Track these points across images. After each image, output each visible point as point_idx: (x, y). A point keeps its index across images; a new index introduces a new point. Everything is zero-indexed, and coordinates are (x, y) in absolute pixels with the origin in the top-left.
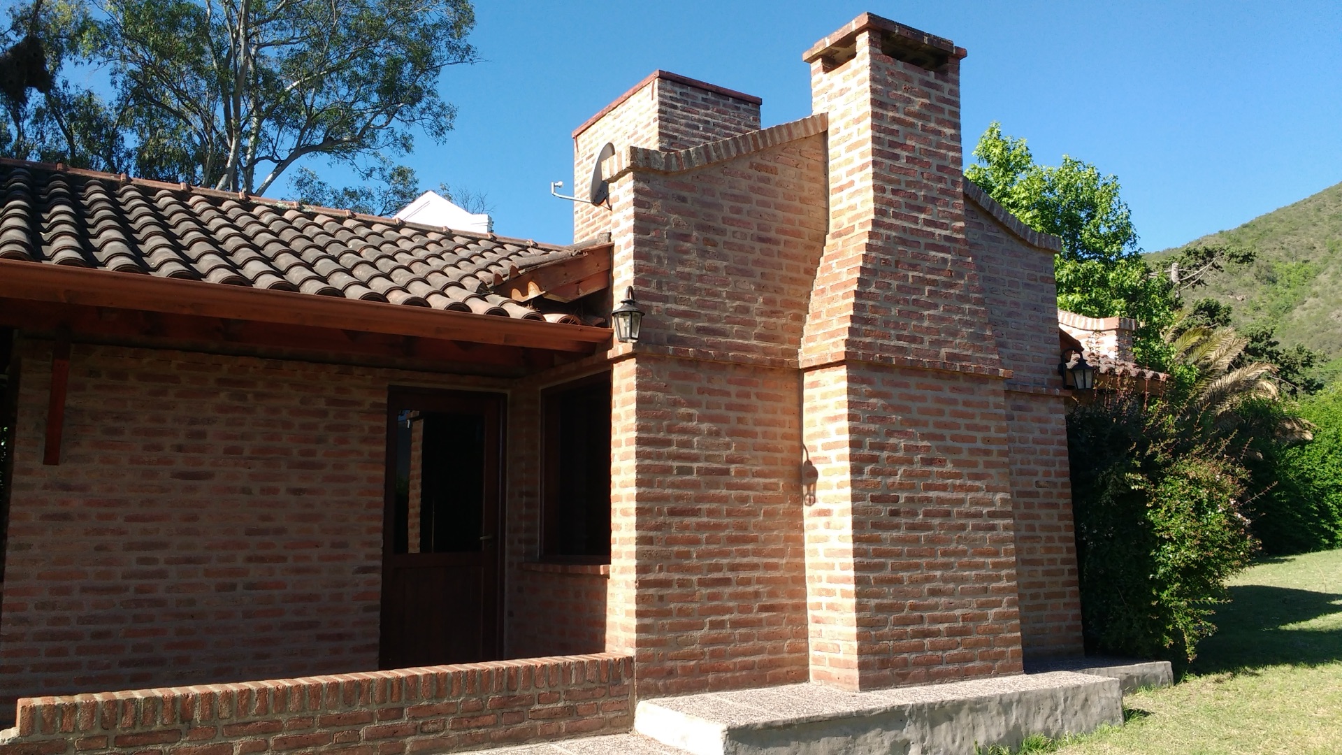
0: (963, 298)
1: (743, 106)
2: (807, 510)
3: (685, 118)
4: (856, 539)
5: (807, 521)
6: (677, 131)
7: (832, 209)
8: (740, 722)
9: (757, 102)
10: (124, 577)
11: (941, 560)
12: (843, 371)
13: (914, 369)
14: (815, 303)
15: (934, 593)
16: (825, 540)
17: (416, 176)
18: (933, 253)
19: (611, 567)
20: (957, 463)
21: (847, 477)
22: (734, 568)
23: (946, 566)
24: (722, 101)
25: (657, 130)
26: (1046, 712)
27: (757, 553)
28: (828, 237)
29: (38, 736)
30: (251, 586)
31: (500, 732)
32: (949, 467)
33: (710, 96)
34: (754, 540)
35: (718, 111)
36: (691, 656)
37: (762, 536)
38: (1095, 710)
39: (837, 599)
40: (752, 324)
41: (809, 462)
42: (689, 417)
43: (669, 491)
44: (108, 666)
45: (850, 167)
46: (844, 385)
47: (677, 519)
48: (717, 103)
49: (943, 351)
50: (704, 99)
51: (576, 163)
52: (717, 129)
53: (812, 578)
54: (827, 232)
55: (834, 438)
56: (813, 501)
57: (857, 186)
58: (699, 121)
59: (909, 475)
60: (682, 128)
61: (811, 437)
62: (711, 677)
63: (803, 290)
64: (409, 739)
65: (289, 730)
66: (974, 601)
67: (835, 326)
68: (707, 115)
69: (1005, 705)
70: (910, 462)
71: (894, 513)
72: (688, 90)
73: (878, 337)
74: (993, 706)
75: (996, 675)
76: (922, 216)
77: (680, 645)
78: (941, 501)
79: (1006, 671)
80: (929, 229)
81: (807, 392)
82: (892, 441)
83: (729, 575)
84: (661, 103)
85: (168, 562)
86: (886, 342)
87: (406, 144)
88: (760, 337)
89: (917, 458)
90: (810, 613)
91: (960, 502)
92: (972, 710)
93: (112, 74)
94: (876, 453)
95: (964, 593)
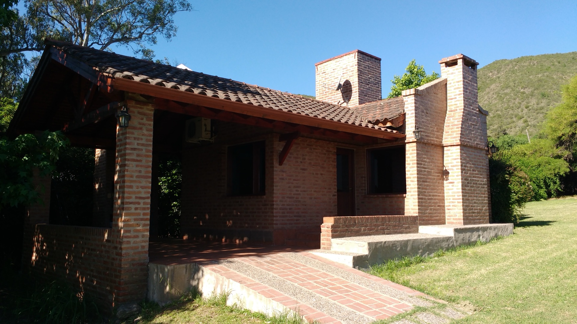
0: (478, 129)
1: (377, 61)
2: (445, 182)
3: (364, 65)
4: (462, 189)
5: (445, 185)
6: (362, 69)
7: (448, 104)
8: (456, 228)
9: (380, 60)
10: (294, 195)
11: (476, 195)
12: (459, 147)
13: (471, 147)
14: (445, 129)
15: (475, 203)
16: (452, 189)
17: (154, 54)
18: (473, 117)
19: (406, 195)
20: (478, 171)
21: (460, 174)
22: (433, 196)
23: (476, 197)
24: (372, 59)
25: (357, 69)
26: (501, 231)
27: (436, 192)
28: (447, 111)
29: (336, 224)
30: (315, 198)
31: (398, 231)
32: (477, 172)
33: (369, 58)
34: (436, 189)
35: (371, 63)
36: (427, 216)
37: (438, 188)
38: (509, 231)
39: (456, 204)
40: (434, 134)
41: (446, 170)
42: (425, 158)
43: (422, 176)
44: (292, 217)
45: (455, 94)
46: (459, 151)
47: (424, 183)
48: (370, 60)
49: (475, 142)
50: (368, 59)
51: (316, 74)
52: (371, 68)
53: (447, 199)
54: (447, 110)
55: (455, 164)
56: (447, 180)
57: (458, 99)
58: (367, 66)
59: (470, 174)
60: (363, 68)
61: (447, 164)
62: (430, 222)
63: (443, 126)
64: (386, 231)
65: (369, 227)
66: (481, 205)
67: (455, 135)
68: (368, 64)
69: (495, 228)
70: (470, 170)
71: (468, 183)
72: (364, 56)
73: (465, 139)
74: (493, 228)
75: (485, 224)
76: (471, 107)
77: (425, 214)
78: (476, 180)
79: (486, 223)
80: (473, 111)
81: (445, 152)
82: (467, 165)
83: (432, 197)
84: (358, 60)
85: (301, 191)
86: (466, 140)
87: (154, 41)
88: (436, 138)
89: (472, 169)
90: (446, 208)
91: (478, 181)
92: (490, 229)
93: (25, 2)
94: (465, 168)
95: (479, 203)
